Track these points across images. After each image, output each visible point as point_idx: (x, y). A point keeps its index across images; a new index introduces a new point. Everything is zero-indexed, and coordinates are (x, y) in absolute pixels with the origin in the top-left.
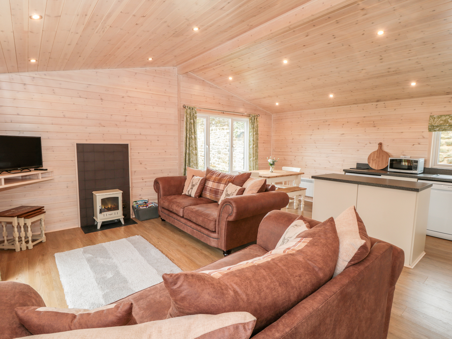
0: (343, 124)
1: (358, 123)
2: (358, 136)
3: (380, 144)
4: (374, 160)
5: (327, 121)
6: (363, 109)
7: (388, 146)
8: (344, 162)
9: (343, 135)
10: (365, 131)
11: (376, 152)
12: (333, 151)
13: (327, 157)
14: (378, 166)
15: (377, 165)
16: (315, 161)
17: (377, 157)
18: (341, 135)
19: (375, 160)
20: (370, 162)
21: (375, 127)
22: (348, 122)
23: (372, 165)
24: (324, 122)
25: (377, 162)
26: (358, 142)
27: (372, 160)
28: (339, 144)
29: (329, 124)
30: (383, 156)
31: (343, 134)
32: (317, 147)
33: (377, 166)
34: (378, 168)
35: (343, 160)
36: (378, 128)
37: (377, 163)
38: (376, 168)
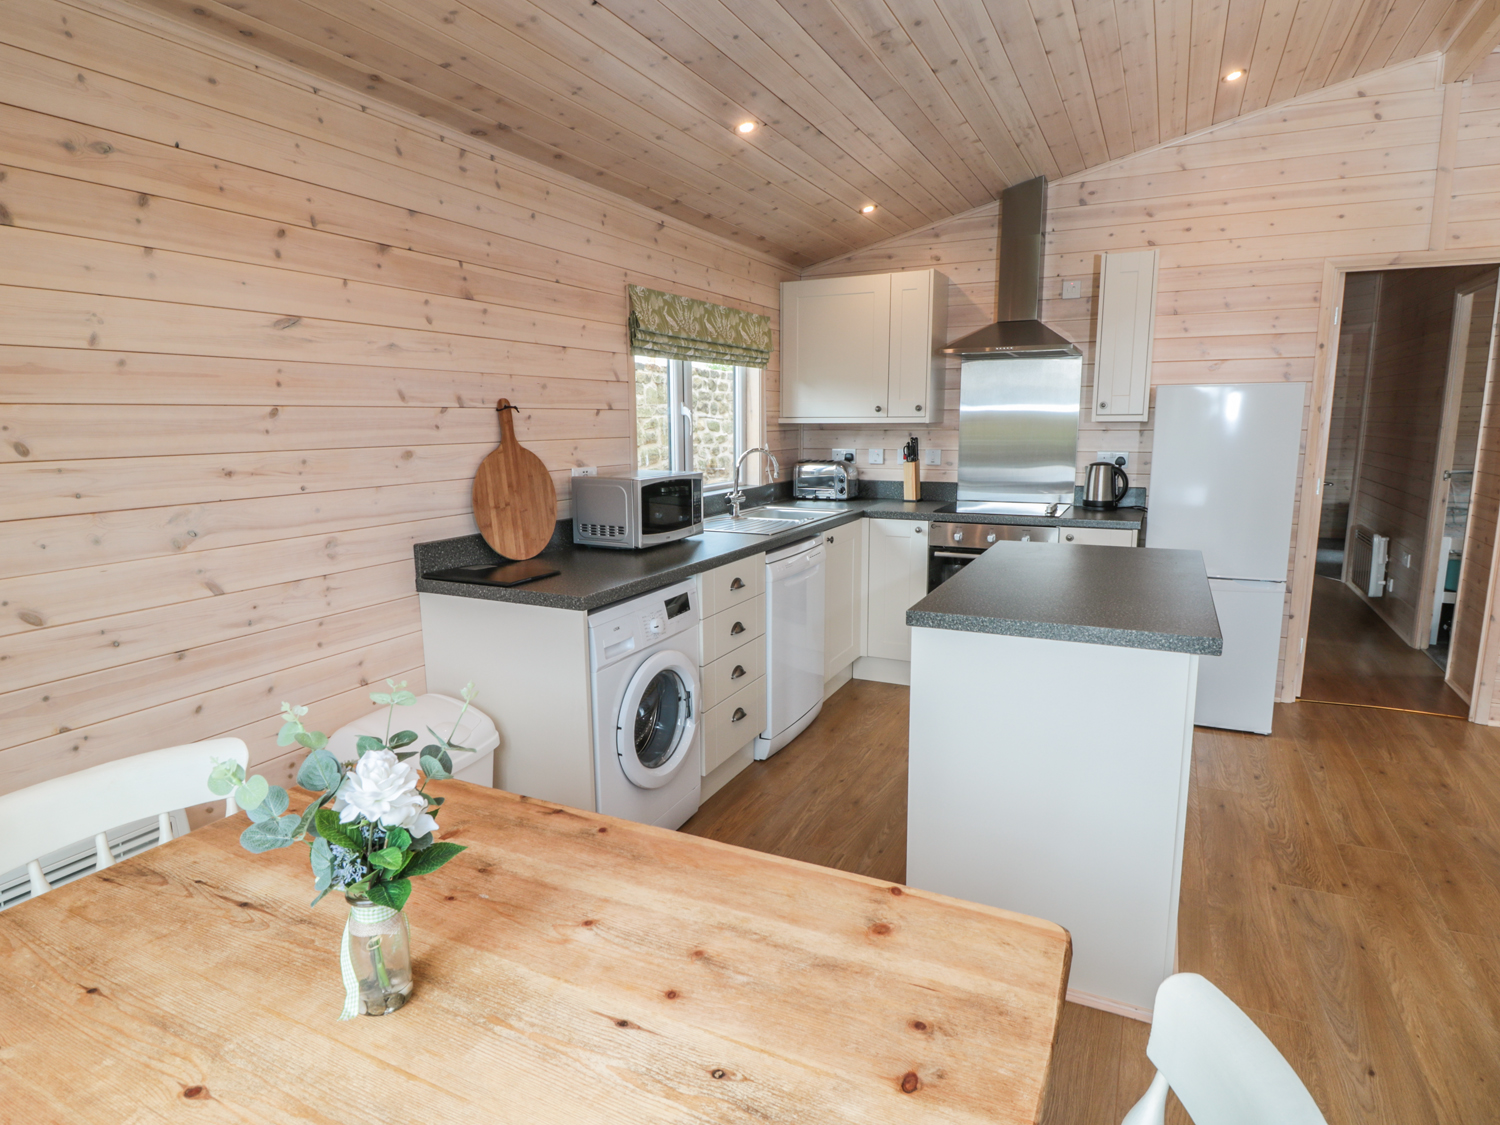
0: (282, 233)
1: (383, 248)
2: (392, 346)
3: (504, 409)
4: (502, 505)
5: (107, 150)
6: (399, 152)
7: (529, 417)
8: (332, 557)
9: (288, 332)
10: (429, 321)
11: (502, 457)
12: (229, 474)
13: (178, 547)
14: (526, 535)
15: (521, 532)
16: (33, 620)
17: (510, 486)
18: (277, 324)
19: (507, 504)
20: (490, 525)
21: (469, 298)
22: (313, 220)
23: (502, 540)
24: (68, 146)
25: (518, 515)
26: (402, 397)
27: (497, 507)
28: (274, 412)
29: (143, 199)
30: (530, 476)
31: (292, 320)
32: (22, 450)
33: (521, 540)
34: (527, 553)
35: (329, 544)
36: (485, 311)
37: (519, 522)
38: (523, 551)
